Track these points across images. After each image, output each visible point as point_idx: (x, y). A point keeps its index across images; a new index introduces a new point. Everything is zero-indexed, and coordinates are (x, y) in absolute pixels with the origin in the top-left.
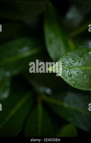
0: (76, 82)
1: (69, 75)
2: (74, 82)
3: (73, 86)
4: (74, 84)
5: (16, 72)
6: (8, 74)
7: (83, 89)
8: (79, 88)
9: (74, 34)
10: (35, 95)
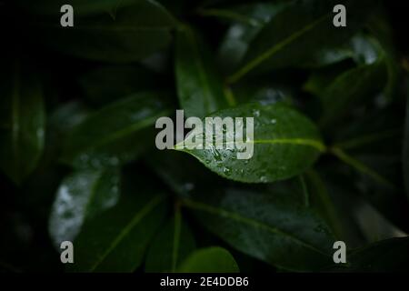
0: (231, 169)
1: (215, 157)
2: (227, 168)
3: (224, 175)
4: (226, 172)
5: (129, 157)
6: (115, 161)
7: (245, 180)
8: (236, 179)
9: (234, 78)
10: (172, 198)
